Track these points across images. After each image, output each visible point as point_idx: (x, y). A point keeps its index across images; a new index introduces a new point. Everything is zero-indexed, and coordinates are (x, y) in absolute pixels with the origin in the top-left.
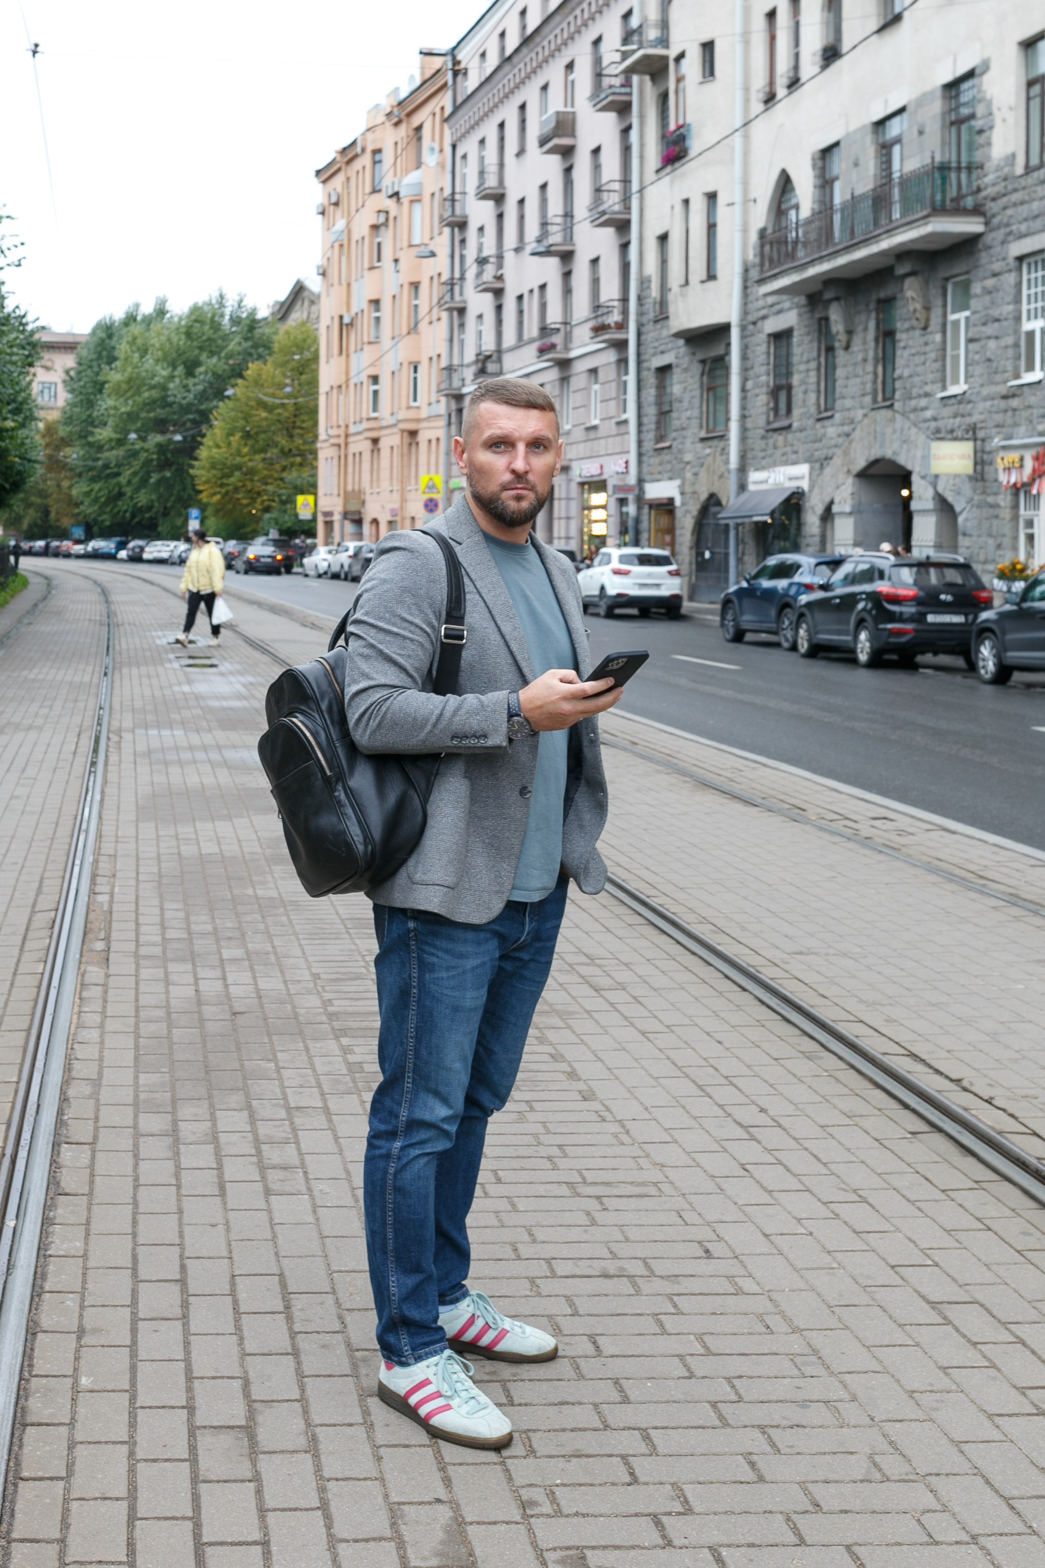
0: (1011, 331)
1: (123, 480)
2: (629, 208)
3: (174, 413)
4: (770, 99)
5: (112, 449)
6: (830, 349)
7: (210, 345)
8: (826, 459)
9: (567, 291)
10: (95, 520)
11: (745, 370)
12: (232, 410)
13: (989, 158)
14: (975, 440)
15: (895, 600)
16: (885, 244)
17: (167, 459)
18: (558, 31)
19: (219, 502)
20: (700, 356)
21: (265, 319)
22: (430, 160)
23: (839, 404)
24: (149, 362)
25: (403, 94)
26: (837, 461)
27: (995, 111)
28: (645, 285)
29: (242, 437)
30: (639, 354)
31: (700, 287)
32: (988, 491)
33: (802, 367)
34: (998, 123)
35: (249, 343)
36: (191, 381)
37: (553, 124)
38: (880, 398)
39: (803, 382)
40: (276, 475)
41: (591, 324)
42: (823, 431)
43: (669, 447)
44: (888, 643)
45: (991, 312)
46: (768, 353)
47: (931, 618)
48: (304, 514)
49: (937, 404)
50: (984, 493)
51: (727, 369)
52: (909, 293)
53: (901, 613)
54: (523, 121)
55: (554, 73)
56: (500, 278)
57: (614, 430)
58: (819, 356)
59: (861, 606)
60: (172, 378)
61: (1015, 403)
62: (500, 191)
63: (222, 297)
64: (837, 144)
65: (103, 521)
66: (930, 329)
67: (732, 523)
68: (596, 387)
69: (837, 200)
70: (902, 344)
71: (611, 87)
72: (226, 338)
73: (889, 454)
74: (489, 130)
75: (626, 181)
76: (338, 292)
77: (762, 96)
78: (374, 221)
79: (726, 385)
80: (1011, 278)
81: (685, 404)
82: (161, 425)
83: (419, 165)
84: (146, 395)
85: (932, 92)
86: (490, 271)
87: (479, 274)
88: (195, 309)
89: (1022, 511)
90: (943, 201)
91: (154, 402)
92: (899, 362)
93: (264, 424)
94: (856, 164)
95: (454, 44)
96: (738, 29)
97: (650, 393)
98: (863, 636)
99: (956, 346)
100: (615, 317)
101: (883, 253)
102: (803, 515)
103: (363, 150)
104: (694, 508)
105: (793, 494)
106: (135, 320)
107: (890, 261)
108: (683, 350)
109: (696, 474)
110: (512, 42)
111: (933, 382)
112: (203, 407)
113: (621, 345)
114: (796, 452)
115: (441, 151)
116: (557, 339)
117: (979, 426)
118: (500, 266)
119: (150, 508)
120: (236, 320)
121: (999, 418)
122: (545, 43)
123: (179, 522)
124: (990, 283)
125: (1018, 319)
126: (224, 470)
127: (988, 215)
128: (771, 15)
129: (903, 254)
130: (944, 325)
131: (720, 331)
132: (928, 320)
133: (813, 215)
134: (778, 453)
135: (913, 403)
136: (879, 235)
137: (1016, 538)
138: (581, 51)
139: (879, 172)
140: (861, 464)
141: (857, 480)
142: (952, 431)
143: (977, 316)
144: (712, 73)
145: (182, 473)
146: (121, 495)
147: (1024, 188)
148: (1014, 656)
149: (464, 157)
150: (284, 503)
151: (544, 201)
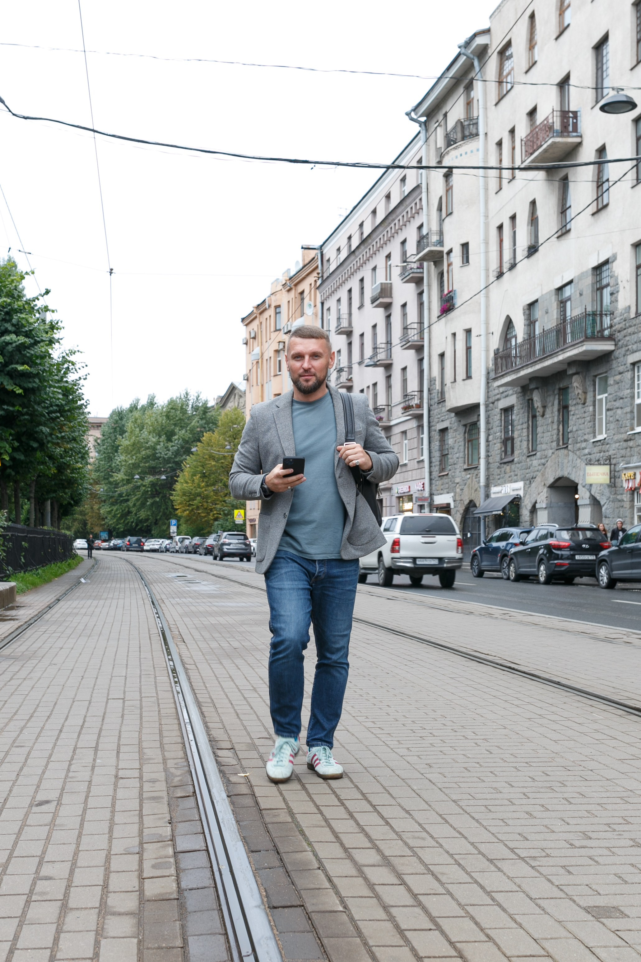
0: (629, 405)
1: (130, 503)
2: (423, 339)
3: (160, 463)
4: (500, 275)
5: (124, 485)
6: (534, 417)
7: (181, 423)
8: (532, 478)
9: (389, 387)
10: (114, 528)
11: (488, 429)
12: (195, 461)
13: (616, 308)
14: (610, 465)
15: (559, 548)
16: (561, 357)
17: (156, 490)
18: (381, 236)
19: (188, 515)
20: (463, 422)
21: (213, 407)
22: (309, 311)
23: (539, 448)
24: (145, 433)
25: (292, 273)
26: (538, 479)
27: (620, 283)
28: (432, 383)
29: (201, 477)
30: (429, 422)
31: (462, 383)
32: (618, 492)
33: (519, 427)
34: (621, 289)
35: (204, 421)
36: (170, 444)
37: (379, 290)
38: (561, 443)
39: (520, 436)
40: (221, 499)
41: (402, 405)
42: (531, 463)
43: (447, 474)
44: (554, 571)
45: (618, 394)
46: (501, 420)
47: (577, 557)
48: (239, 520)
49: (591, 445)
50: (615, 494)
51: (479, 429)
52: (575, 384)
53: (562, 555)
54: (362, 288)
55: (379, 260)
56: (350, 380)
57: (416, 466)
58: (528, 421)
59: (541, 552)
60: (158, 443)
61: (631, 443)
62: (350, 329)
63: (187, 394)
64: (536, 301)
65: (119, 528)
66: (586, 404)
67: (481, 516)
68: (406, 442)
69: (537, 332)
70: (572, 413)
71: (411, 269)
72: (190, 418)
73: (566, 474)
74: (343, 294)
75: (421, 323)
76: (256, 390)
77: (495, 274)
78: (277, 348)
79: (478, 438)
80: (629, 375)
81: (456, 450)
82: (153, 471)
83: (302, 314)
84: (144, 453)
85: (587, 272)
86: (344, 376)
87: (338, 378)
88: (172, 402)
89: (636, 503)
90: (593, 332)
91: (148, 457)
92: (571, 423)
93: (214, 469)
94: (547, 313)
95: (321, 243)
96: (482, 237)
97: (436, 444)
98: (542, 568)
99: (601, 414)
100: (416, 401)
101: (560, 362)
102: (520, 511)
103: (269, 306)
104: (461, 509)
105: (515, 498)
106: (137, 408)
107: (565, 367)
108: (454, 419)
109: (462, 490)
110: (355, 242)
111: (588, 434)
112: (177, 460)
113: (419, 417)
114: (516, 475)
115: (315, 306)
116: (383, 415)
117: (612, 457)
118: (350, 373)
119: (147, 520)
120: (196, 408)
121: (623, 452)
122: (374, 243)
123: (164, 528)
124: (618, 377)
125: (633, 397)
126: (191, 496)
127: (617, 340)
128: (500, 228)
129: (572, 362)
130: (594, 402)
131: (475, 407)
132: (585, 399)
133: (524, 341)
134: (507, 476)
135: (578, 445)
136: (558, 352)
137: (633, 518)
138: (395, 248)
139: (559, 317)
140: (551, 480)
141: (549, 489)
142: (598, 460)
143: (611, 396)
144: (468, 261)
145: (166, 499)
146: (129, 512)
147: (635, 325)
148: (617, 573)
149: (329, 309)
150: (226, 515)
151: (375, 335)
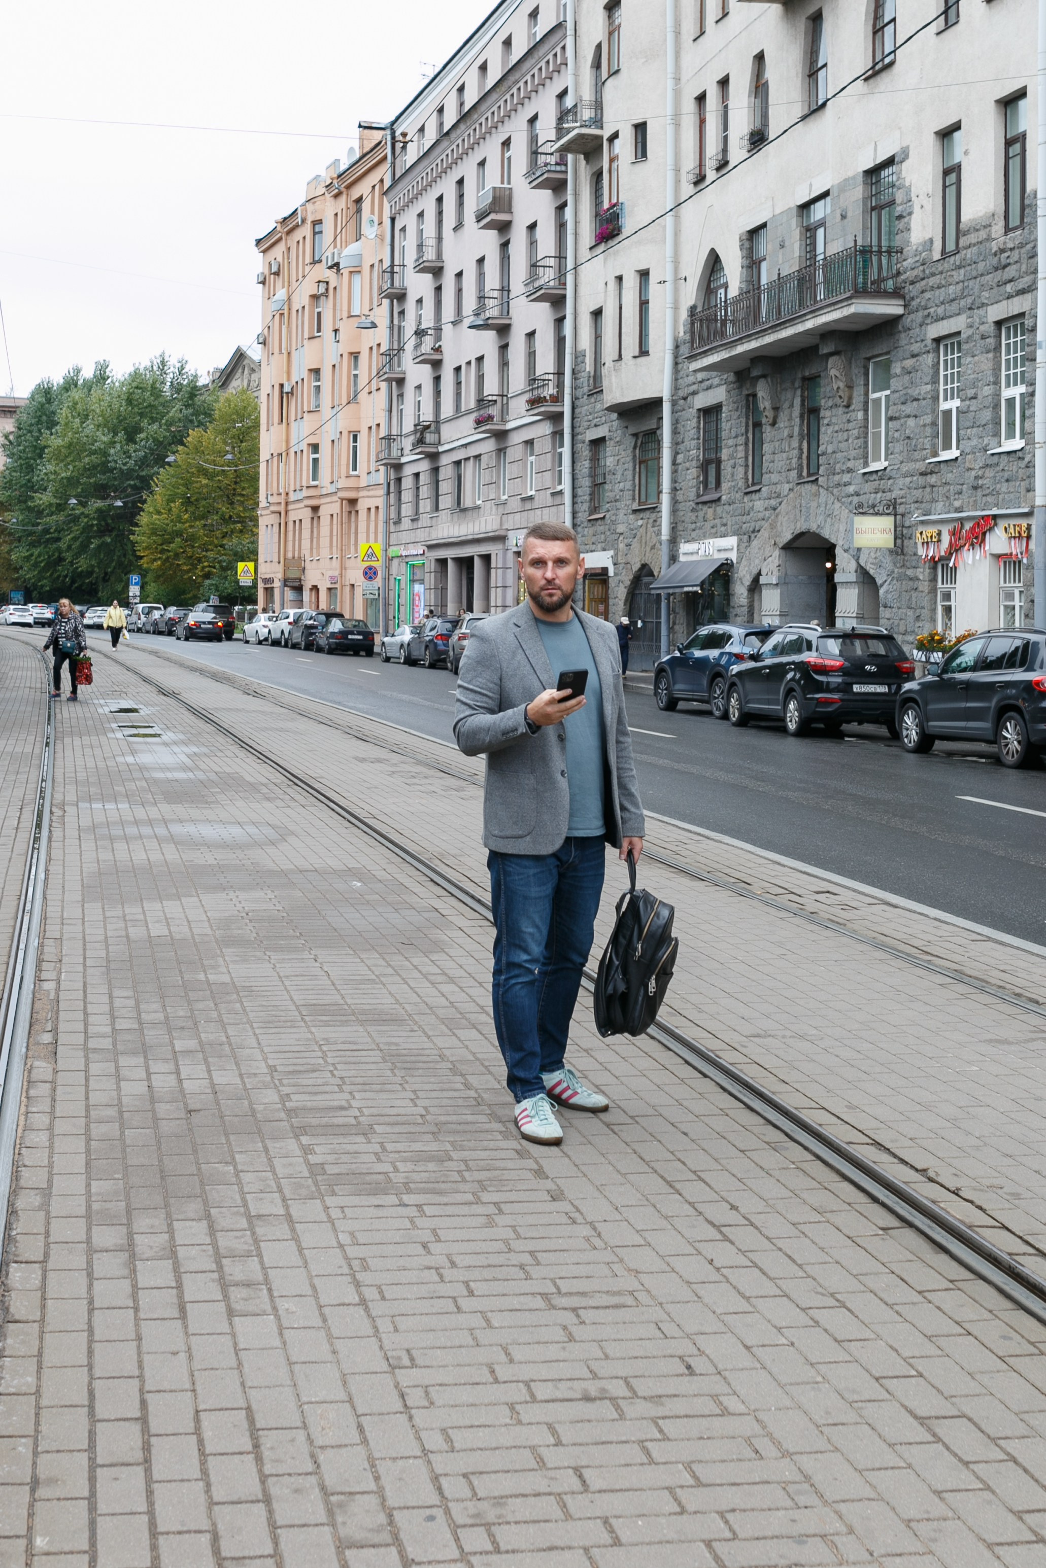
0: (928, 411)
1: (63, 545)
2: (565, 284)
3: (115, 479)
4: (700, 179)
5: (52, 514)
6: (757, 425)
7: (151, 412)
8: (753, 532)
9: (504, 364)
10: (34, 585)
11: (675, 444)
12: (173, 476)
13: (908, 243)
14: (895, 515)
15: (823, 670)
16: (809, 324)
17: (107, 524)
18: (495, 108)
19: (160, 568)
20: (632, 430)
21: (206, 386)
22: (369, 231)
23: (766, 477)
24: (90, 427)
25: (343, 167)
26: (764, 534)
27: (914, 198)
28: (579, 359)
29: (182, 504)
30: (573, 427)
31: (633, 362)
32: (908, 564)
33: (731, 442)
34: (916, 208)
35: (190, 411)
36: (131, 448)
37: (490, 200)
38: (805, 473)
39: (731, 457)
40: (216, 541)
41: (527, 396)
42: (751, 504)
43: (604, 518)
44: (814, 713)
45: (909, 391)
46: (698, 428)
47: (856, 688)
48: (245, 580)
49: (859, 479)
50: (903, 566)
51: (659, 442)
52: (833, 372)
53: (828, 683)
54: (461, 196)
55: (491, 149)
56: (438, 350)
57: (549, 501)
58: (747, 431)
59: (789, 675)
60: (112, 443)
61: (933, 479)
62: (440, 264)
63: (163, 363)
64: (764, 226)
65: (42, 586)
66: (852, 408)
67: (663, 593)
68: (533, 458)
69: (764, 281)
70: (826, 421)
71: (546, 165)
72: (167, 404)
73: (814, 528)
74: (428, 204)
75: (561, 257)
76: (278, 360)
77: (692, 178)
78: (315, 292)
79: (658, 458)
80: (929, 359)
81: (618, 477)
82: (102, 491)
83: (358, 237)
84: (87, 460)
85: (854, 178)
86: (428, 343)
87: (417, 346)
88: (136, 375)
89: (940, 584)
90: (865, 283)
91: (95, 467)
92: (823, 438)
93: (205, 490)
94: (782, 246)
95: (393, 118)
96: (669, 110)
97: (584, 465)
98: (792, 706)
99: (877, 424)
100: (551, 390)
101: (807, 332)
102: (732, 586)
103: (304, 221)
104: (627, 579)
105: (723, 564)
106: (76, 386)
107: (815, 340)
108: (615, 424)
109: (628, 545)
110: (450, 118)
111: (854, 459)
112: (144, 473)
113: (557, 418)
114: (725, 525)
115: (380, 223)
116: (494, 411)
117: (899, 501)
118: (438, 338)
119: (90, 573)
120: (177, 388)
121: (918, 494)
122: (483, 120)
123: (119, 587)
124: (909, 363)
125: (936, 399)
126: (164, 536)
127: (907, 297)
128: (701, 99)
129: (827, 333)
130: (866, 403)
131: (652, 406)
132: (850, 398)
133: (741, 294)
134: (708, 525)
135: (837, 478)
136: (805, 315)
137: (934, 610)
138: (517, 129)
139: (803, 254)
140: (787, 537)
141: (783, 552)
142: (874, 506)
143: (897, 395)
144: (644, 154)
145: (122, 538)
146: (61, 560)
147: (941, 273)
148: (935, 725)
149: (403, 229)
150: (224, 569)
151: (481, 275)
